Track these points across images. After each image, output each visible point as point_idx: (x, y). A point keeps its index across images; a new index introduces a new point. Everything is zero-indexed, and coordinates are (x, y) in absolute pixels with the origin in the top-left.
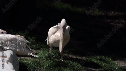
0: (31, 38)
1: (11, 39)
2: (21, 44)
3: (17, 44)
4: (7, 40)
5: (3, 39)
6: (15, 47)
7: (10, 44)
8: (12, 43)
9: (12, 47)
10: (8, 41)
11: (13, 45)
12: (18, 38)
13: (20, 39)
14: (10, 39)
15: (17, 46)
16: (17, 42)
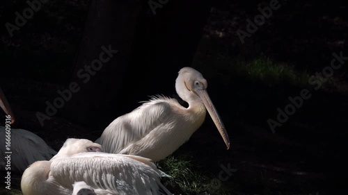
0: (176, 164)
1: (116, 168)
2: (144, 182)
3: (134, 181)
4: (103, 171)
5: (94, 166)
6: (127, 189)
7: (113, 182)
8: (117, 178)
9: (118, 190)
10: (106, 173)
11: (121, 183)
12: (137, 164)
13: (140, 168)
14: (112, 168)
15: (132, 188)
16: (134, 175)
